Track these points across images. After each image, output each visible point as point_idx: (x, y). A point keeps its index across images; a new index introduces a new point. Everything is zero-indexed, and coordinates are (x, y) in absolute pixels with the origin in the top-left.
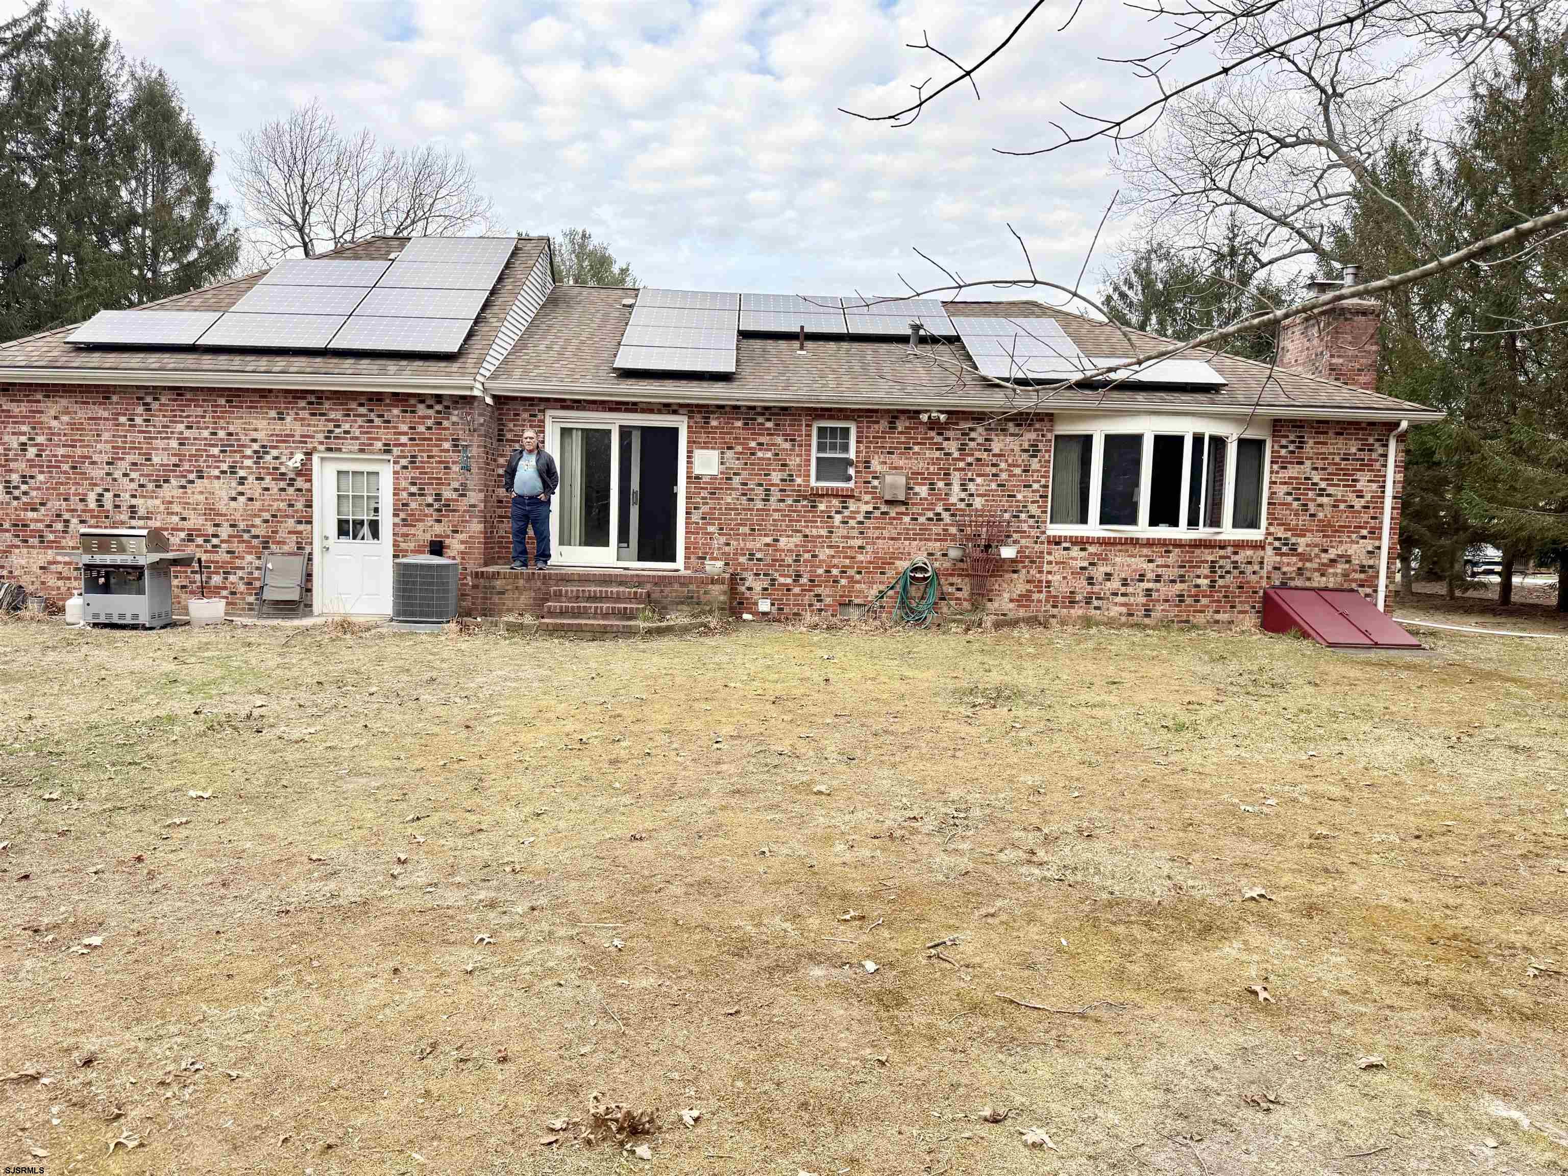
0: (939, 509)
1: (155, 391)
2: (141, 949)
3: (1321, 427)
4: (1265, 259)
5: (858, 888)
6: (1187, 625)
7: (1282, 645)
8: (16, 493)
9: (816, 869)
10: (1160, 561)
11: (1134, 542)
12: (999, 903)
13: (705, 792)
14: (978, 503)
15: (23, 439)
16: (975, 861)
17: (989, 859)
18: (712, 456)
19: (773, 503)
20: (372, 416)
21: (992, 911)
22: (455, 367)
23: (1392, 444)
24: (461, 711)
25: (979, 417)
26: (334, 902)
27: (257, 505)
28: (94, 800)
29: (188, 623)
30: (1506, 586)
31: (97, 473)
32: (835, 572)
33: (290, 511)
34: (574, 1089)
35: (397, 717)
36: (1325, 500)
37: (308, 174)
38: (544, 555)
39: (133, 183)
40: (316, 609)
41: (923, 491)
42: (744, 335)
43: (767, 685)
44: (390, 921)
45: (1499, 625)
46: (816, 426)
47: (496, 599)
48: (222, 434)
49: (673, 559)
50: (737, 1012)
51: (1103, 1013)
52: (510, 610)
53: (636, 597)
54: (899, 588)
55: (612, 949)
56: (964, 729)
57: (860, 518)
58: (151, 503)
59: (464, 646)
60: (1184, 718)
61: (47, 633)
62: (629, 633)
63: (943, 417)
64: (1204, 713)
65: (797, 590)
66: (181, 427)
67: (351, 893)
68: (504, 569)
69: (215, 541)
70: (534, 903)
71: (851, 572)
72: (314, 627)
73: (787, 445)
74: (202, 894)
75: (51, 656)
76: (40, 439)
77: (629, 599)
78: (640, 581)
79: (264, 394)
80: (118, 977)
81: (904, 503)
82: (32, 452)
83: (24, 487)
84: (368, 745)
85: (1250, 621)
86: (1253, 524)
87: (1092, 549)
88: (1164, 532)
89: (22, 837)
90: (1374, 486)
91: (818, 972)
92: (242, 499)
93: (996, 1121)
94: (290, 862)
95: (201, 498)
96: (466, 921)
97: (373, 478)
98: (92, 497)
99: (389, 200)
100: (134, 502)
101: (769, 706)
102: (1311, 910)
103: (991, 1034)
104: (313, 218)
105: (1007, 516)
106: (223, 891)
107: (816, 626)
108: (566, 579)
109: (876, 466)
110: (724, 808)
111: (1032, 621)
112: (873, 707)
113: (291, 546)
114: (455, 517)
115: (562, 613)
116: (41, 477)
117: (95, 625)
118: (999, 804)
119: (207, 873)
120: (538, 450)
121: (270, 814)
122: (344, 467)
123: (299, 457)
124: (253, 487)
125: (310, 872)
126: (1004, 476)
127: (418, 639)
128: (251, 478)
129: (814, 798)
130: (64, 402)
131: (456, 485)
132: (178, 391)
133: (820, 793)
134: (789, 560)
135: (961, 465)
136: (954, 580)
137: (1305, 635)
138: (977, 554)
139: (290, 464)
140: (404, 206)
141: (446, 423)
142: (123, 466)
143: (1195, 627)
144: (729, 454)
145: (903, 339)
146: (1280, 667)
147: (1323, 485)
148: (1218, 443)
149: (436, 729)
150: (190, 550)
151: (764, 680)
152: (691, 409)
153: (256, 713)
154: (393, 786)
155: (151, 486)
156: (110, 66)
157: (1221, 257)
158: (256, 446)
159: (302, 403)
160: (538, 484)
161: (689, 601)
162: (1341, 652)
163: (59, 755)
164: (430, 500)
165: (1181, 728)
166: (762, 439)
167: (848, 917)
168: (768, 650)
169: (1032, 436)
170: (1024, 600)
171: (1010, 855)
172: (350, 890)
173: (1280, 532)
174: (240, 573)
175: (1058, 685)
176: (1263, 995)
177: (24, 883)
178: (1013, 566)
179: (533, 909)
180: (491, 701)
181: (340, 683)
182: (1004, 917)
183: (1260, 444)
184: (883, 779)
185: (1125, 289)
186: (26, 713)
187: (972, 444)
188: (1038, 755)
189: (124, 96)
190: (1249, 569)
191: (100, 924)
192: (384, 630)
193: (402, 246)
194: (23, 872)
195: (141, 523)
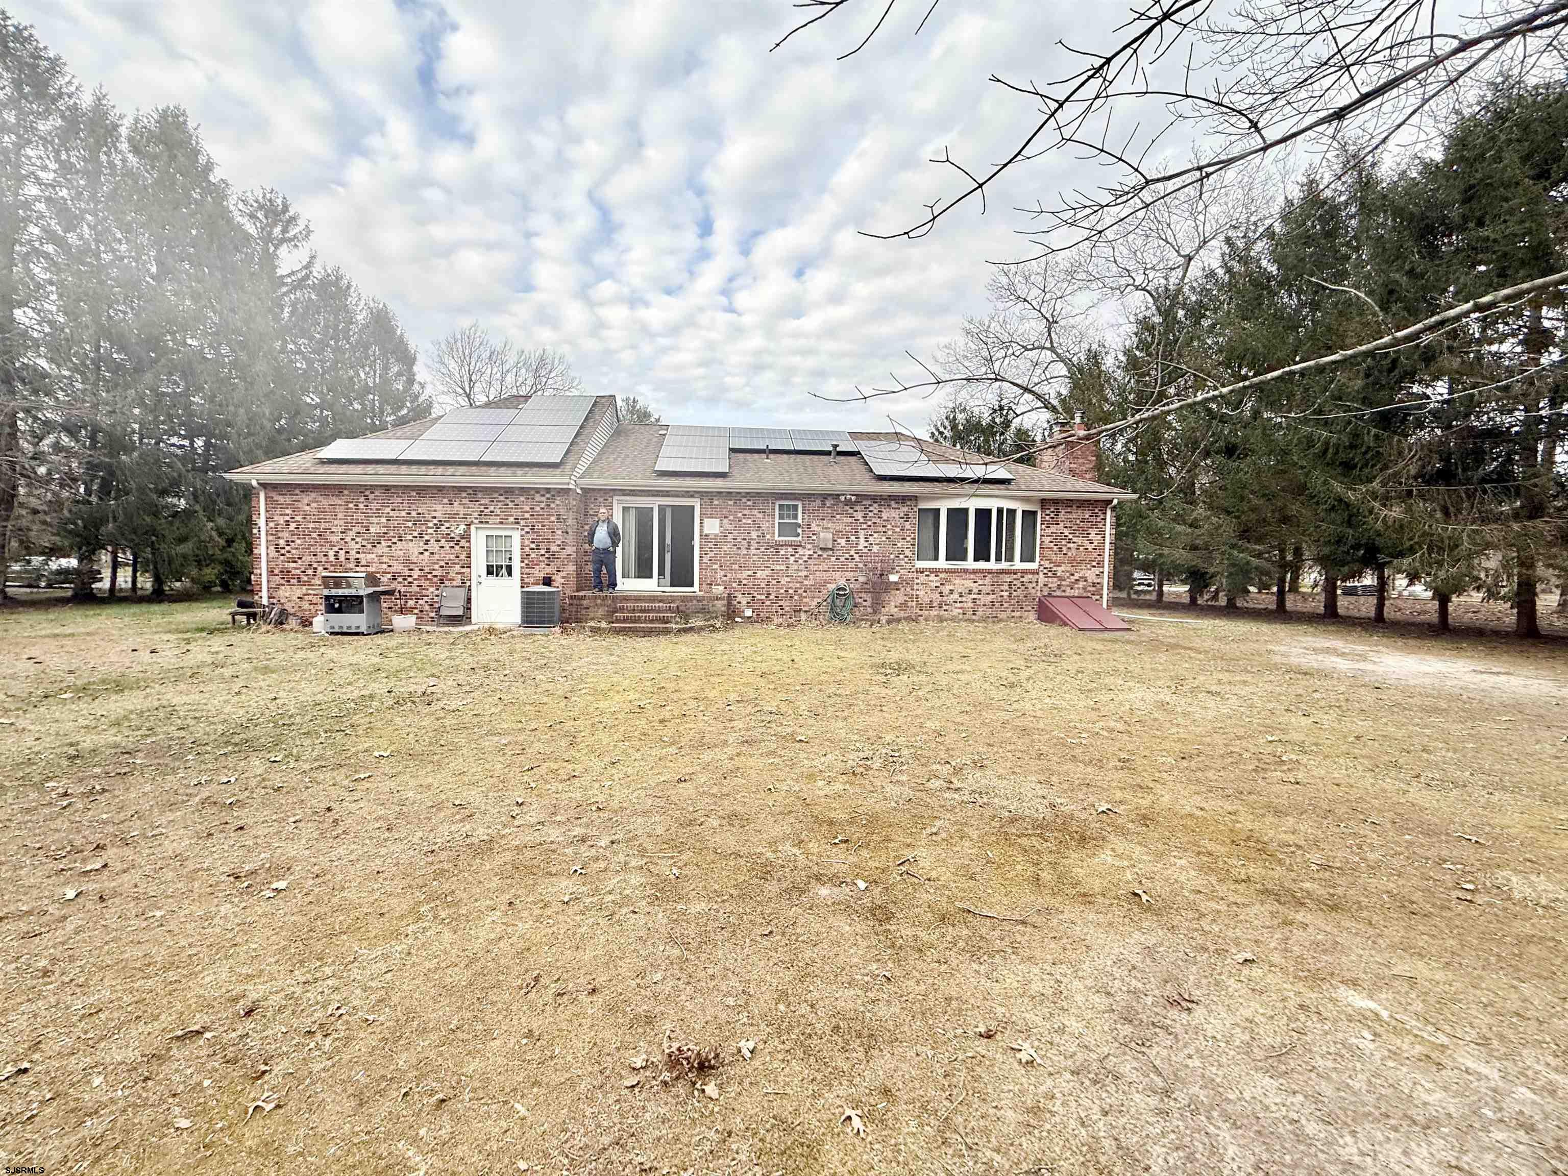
0: (852, 553)
1: (372, 488)
2: (317, 890)
3: (1069, 503)
4: (1018, 412)
5: (841, 815)
6: (996, 620)
7: (1054, 630)
8: (283, 551)
9: (808, 801)
10: (980, 582)
11: (966, 571)
12: (938, 823)
13: (725, 743)
14: (875, 549)
15: (287, 518)
16: (913, 789)
17: (921, 788)
18: (717, 522)
19: (753, 551)
20: (508, 501)
21: (934, 830)
22: (558, 471)
23: (1109, 512)
24: (562, 687)
25: (874, 498)
26: (468, 841)
27: (437, 557)
28: (306, 761)
29: (392, 631)
30: (1161, 593)
31: (334, 538)
32: (791, 591)
33: (457, 561)
34: (650, 1020)
35: (521, 692)
36: (1071, 545)
37: (473, 363)
38: (613, 584)
39: (367, 369)
40: (474, 619)
41: (843, 542)
42: (733, 451)
43: (755, 664)
44: (508, 856)
45: (1161, 615)
46: (778, 503)
47: (583, 612)
48: (414, 514)
49: (692, 585)
50: (771, 932)
51: (1037, 920)
52: (592, 619)
53: (670, 610)
54: (829, 600)
55: (671, 876)
56: (884, 692)
57: (805, 558)
58: (369, 556)
59: (564, 642)
60: (1012, 678)
61: (300, 639)
62: (667, 632)
63: (853, 498)
64: (1024, 675)
65: (768, 603)
66: (388, 510)
67: (481, 833)
68: (589, 593)
69: (410, 579)
70: (614, 838)
71: (800, 591)
72: (471, 632)
73: (761, 515)
74: (371, 838)
75: (301, 654)
76: (298, 518)
77: (666, 611)
78: (672, 600)
79: (440, 489)
80: (293, 918)
81: (831, 549)
82: (293, 526)
83: (288, 548)
84: (501, 712)
85: (1032, 616)
86: (1032, 560)
87: (942, 576)
88: (982, 565)
89: (247, 793)
90: (1099, 537)
91: (824, 891)
92: (426, 553)
93: (989, 1037)
94: (438, 806)
95: (401, 553)
96: (565, 855)
97: (508, 539)
98: (331, 554)
99: (520, 380)
100: (358, 556)
101: (758, 679)
102: (1145, 819)
103: (961, 944)
104: (476, 389)
105: (892, 557)
106: (387, 834)
107: (780, 625)
108: (626, 599)
109: (814, 527)
110: (738, 755)
111: (909, 619)
112: (824, 677)
113: (458, 582)
114: (559, 562)
115: (625, 620)
116: (298, 542)
117: (332, 633)
118: (919, 744)
119: (377, 819)
120: (609, 520)
121: (430, 767)
122: (489, 533)
123: (462, 527)
124: (434, 546)
125: (453, 815)
126: (890, 533)
127: (536, 638)
128: (432, 541)
129: (798, 745)
130: (313, 495)
131: (559, 542)
132: (387, 488)
133: (801, 741)
134: (763, 585)
135: (864, 526)
136: (863, 595)
137: (1065, 624)
138: (875, 579)
139: (457, 531)
140: (530, 382)
141: (552, 505)
142: (352, 534)
143: (1001, 620)
144: (725, 521)
145: (828, 453)
146: (1056, 644)
147: (1071, 536)
148: (1011, 512)
149: (545, 700)
150: (394, 585)
151: (753, 661)
152: (702, 494)
153: (429, 691)
154: (516, 743)
155: (369, 546)
156: (352, 300)
157: (995, 411)
158: (435, 521)
159: (464, 495)
160: (609, 541)
161: (704, 611)
162: (1088, 633)
163: (290, 725)
164: (543, 552)
165: (1012, 686)
166: (746, 512)
167: (837, 841)
168: (753, 640)
169: (906, 509)
170: (903, 606)
171: (935, 784)
172: (481, 831)
173: (1047, 564)
174: (426, 599)
175: (933, 660)
176: (1145, 897)
177: (240, 832)
178: (896, 586)
179: (613, 842)
180: (581, 679)
181: (486, 668)
182: (944, 835)
183: (1035, 513)
184: (839, 729)
185: (942, 429)
186: (272, 696)
187: (871, 514)
188: (933, 707)
189: (361, 317)
190: (1030, 586)
191: (289, 869)
192: (515, 633)
193: (527, 401)
194: (240, 823)
195: (363, 569)
